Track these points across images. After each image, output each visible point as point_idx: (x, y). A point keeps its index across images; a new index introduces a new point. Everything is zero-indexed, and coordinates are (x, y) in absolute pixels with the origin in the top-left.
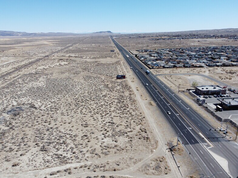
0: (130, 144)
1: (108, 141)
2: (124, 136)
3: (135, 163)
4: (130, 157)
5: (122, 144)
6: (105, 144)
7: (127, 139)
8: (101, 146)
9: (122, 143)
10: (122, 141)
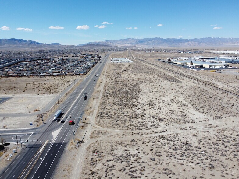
0: (113, 147)
1: (133, 151)
2: (117, 155)
3: (112, 135)
4: (115, 139)
5: (120, 147)
6: (136, 148)
7: (115, 152)
8: (139, 147)
9: (119, 149)
10: (120, 151)
